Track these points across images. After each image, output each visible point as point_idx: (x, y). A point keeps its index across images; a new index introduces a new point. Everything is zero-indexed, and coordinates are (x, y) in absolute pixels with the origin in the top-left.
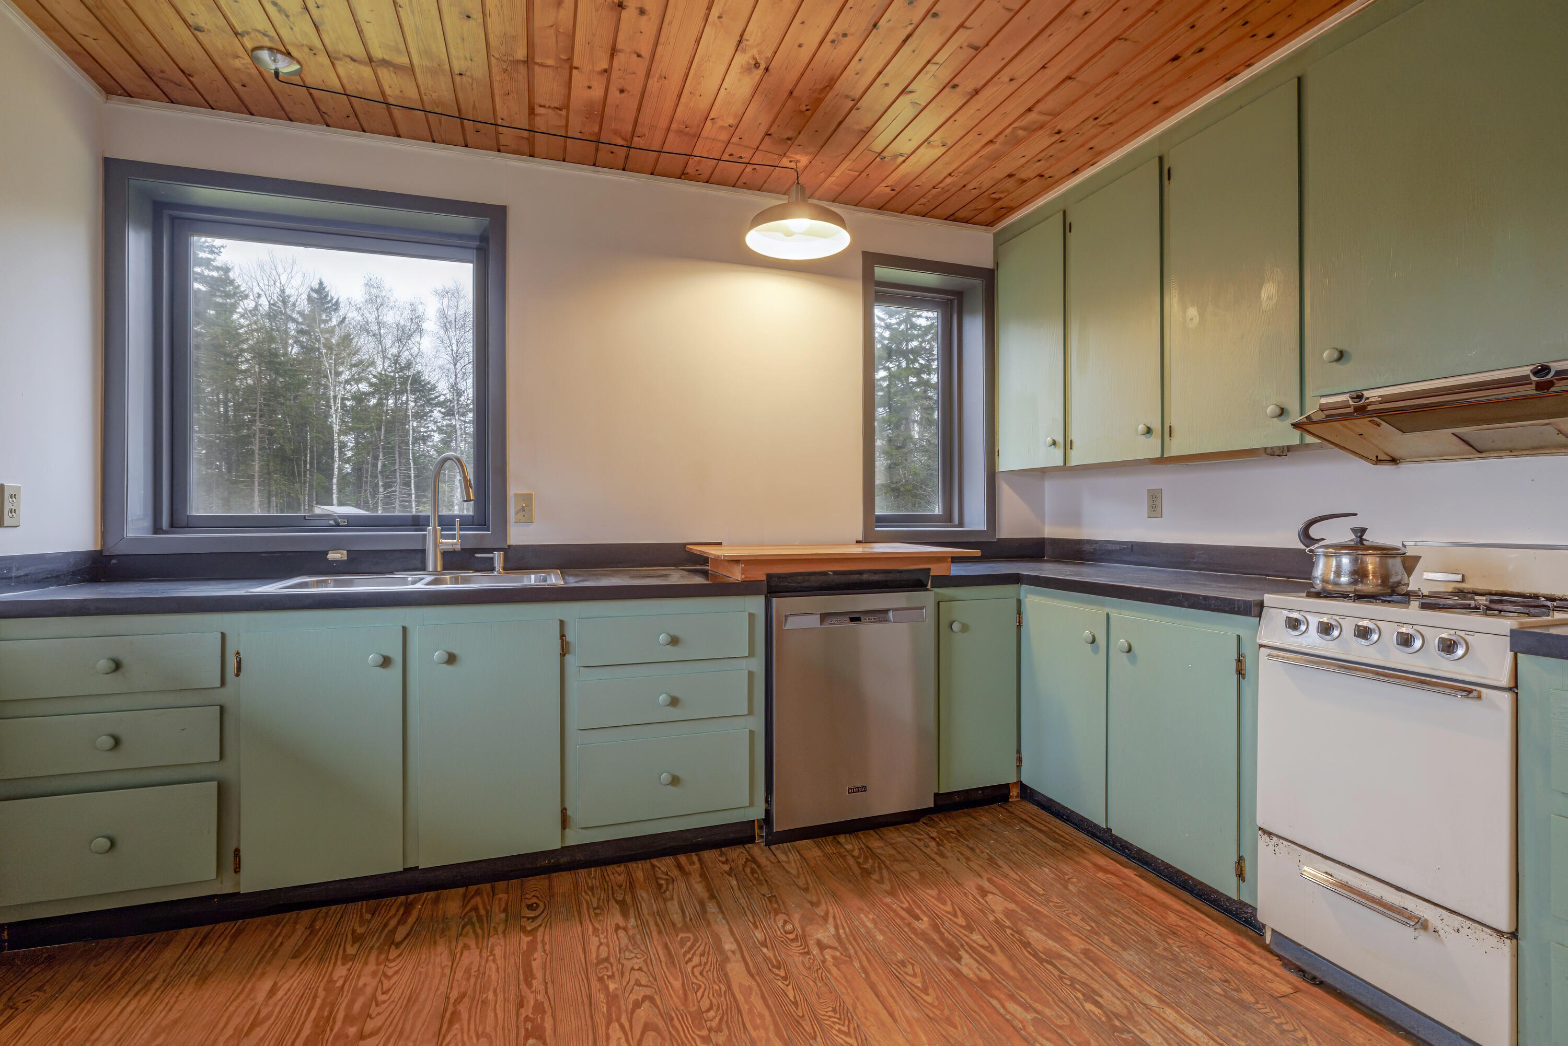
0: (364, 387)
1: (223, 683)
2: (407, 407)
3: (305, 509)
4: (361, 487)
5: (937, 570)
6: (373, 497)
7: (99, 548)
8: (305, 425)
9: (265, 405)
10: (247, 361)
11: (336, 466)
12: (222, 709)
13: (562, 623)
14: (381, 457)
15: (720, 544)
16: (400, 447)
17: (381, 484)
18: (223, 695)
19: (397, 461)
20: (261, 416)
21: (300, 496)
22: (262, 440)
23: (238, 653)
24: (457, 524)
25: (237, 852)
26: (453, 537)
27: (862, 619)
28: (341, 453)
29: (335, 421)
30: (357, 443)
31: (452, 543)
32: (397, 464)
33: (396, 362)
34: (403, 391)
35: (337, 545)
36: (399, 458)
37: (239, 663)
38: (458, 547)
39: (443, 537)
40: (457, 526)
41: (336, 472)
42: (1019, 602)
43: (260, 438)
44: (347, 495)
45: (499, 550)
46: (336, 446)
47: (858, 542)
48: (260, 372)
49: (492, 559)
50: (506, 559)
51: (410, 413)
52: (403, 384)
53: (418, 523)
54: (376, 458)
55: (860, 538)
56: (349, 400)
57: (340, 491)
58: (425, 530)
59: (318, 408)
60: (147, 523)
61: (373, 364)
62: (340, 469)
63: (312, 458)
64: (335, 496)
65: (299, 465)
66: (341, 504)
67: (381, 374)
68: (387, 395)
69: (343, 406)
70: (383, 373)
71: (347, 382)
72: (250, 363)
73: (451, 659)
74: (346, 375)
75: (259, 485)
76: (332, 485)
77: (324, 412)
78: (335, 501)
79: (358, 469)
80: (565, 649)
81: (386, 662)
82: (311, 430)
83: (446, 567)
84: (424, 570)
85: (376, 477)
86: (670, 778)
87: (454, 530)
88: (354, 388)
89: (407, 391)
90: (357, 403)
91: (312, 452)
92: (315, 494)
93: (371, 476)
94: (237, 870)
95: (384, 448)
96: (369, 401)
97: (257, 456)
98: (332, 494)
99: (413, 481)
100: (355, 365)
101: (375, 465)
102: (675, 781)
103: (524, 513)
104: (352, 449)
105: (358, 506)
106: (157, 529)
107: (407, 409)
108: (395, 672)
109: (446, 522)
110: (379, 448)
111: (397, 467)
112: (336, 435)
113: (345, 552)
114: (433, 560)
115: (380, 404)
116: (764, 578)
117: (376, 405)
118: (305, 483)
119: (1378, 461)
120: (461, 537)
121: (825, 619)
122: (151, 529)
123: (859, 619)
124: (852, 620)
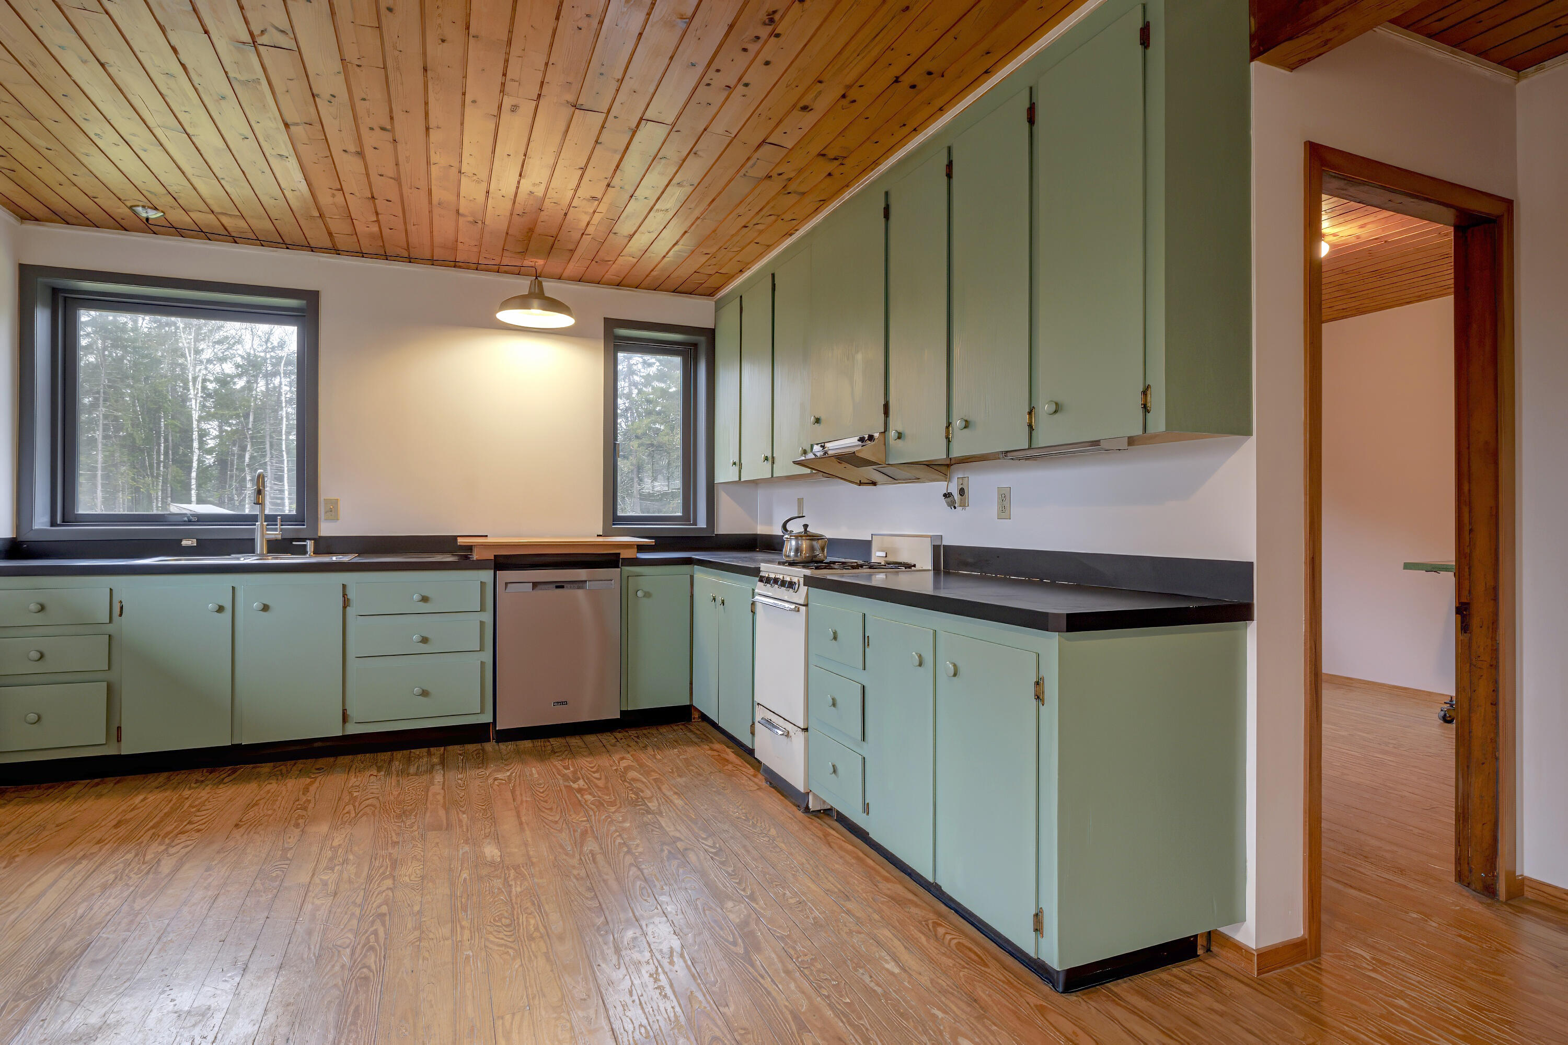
0: (229, 368)
1: (111, 621)
2: (280, 390)
3: (157, 507)
4: (226, 483)
5: (625, 554)
6: (239, 495)
7: (15, 534)
8: (158, 410)
9: (110, 387)
10: (88, 335)
11: (195, 458)
12: (110, 636)
13: (344, 586)
14: (249, 447)
15: (487, 536)
16: (271, 437)
17: (248, 478)
18: (110, 629)
19: (268, 452)
20: (105, 400)
21: (152, 492)
22: (106, 428)
23: (121, 602)
24: (279, 521)
25: (119, 729)
26: (276, 530)
27: (566, 588)
28: (202, 443)
29: (194, 407)
30: (221, 431)
31: (275, 534)
32: (268, 455)
33: (267, 341)
34: (275, 374)
35: (189, 535)
36: (271, 450)
37: (122, 608)
38: (279, 537)
39: (268, 530)
40: (279, 523)
41: (195, 464)
42: (692, 577)
43: (104, 425)
44: (209, 491)
45: (310, 539)
46: (195, 435)
47: (598, 536)
48: (105, 349)
49: (305, 546)
50: (315, 546)
51: (283, 399)
52: (275, 365)
54: (243, 449)
55: (601, 533)
56: (211, 382)
57: (199, 486)
58: (255, 525)
59: (174, 389)
60: (47, 520)
61: (239, 342)
62: (200, 461)
63: (166, 448)
64: (193, 493)
65: (150, 456)
66: (200, 501)
67: (249, 354)
68: (256, 377)
69: (204, 388)
70: (252, 352)
71: (209, 361)
72: (92, 337)
73: (266, 608)
74: (207, 354)
75: (102, 479)
76: (190, 479)
77: (181, 396)
78: (194, 498)
79: (222, 462)
80: (346, 603)
81: (221, 609)
82: (166, 417)
83: (269, 551)
84: (254, 553)
85: (244, 470)
86: (420, 691)
87: (277, 525)
88: (218, 368)
89: (279, 374)
90: (221, 386)
91: (166, 440)
92: (169, 489)
93: (237, 469)
94: (119, 740)
95: (252, 438)
96: (235, 383)
97: (100, 446)
98: (190, 490)
99: (286, 476)
100: (219, 342)
101: (241, 457)
102: (425, 693)
103: (331, 513)
104: (214, 438)
105: (221, 504)
106: (53, 523)
107: (280, 394)
108: (227, 615)
109: (271, 519)
110: (246, 438)
111: (267, 459)
112: (195, 424)
113: (196, 540)
114: (260, 545)
115: (249, 387)
116: (493, 558)
117: (243, 388)
118: (157, 477)
119: (861, 484)
120: (281, 530)
121: (536, 586)
122: (49, 524)
123: (562, 587)
124: (557, 587)
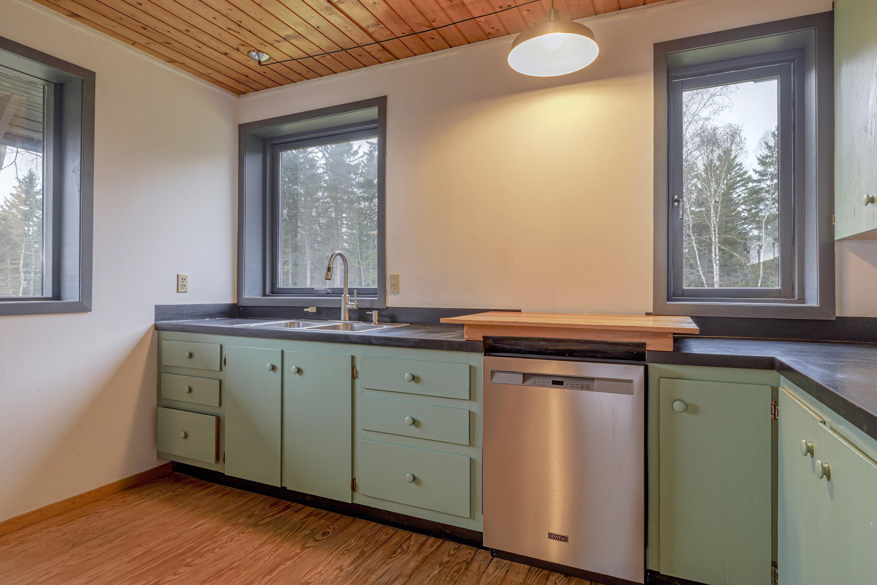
1: (221, 370)
7: (236, 302)
12: (220, 381)
13: (353, 358)
15: (520, 311)
23: (225, 356)
24: (355, 293)
26: (354, 301)
27: (564, 383)
31: (353, 304)
35: (311, 303)
37: (225, 360)
38: (356, 307)
39: (349, 301)
40: (356, 295)
45: (378, 309)
47: (648, 314)
49: (372, 315)
50: (379, 315)
53: (338, 292)
55: (651, 311)
58: (341, 296)
60: (259, 291)
73: (299, 371)
81: (273, 368)
83: (350, 320)
84: (340, 320)
86: (412, 478)
87: (354, 297)
103: (394, 287)
106: (264, 295)
109: (351, 292)
113: (315, 308)
114: (344, 314)
116: (481, 338)
120: (357, 301)
121: (528, 378)
122: (262, 295)
123: (561, 383)
124: (554, 383)
